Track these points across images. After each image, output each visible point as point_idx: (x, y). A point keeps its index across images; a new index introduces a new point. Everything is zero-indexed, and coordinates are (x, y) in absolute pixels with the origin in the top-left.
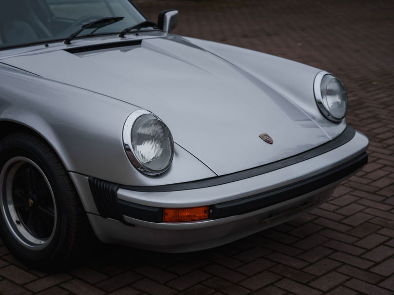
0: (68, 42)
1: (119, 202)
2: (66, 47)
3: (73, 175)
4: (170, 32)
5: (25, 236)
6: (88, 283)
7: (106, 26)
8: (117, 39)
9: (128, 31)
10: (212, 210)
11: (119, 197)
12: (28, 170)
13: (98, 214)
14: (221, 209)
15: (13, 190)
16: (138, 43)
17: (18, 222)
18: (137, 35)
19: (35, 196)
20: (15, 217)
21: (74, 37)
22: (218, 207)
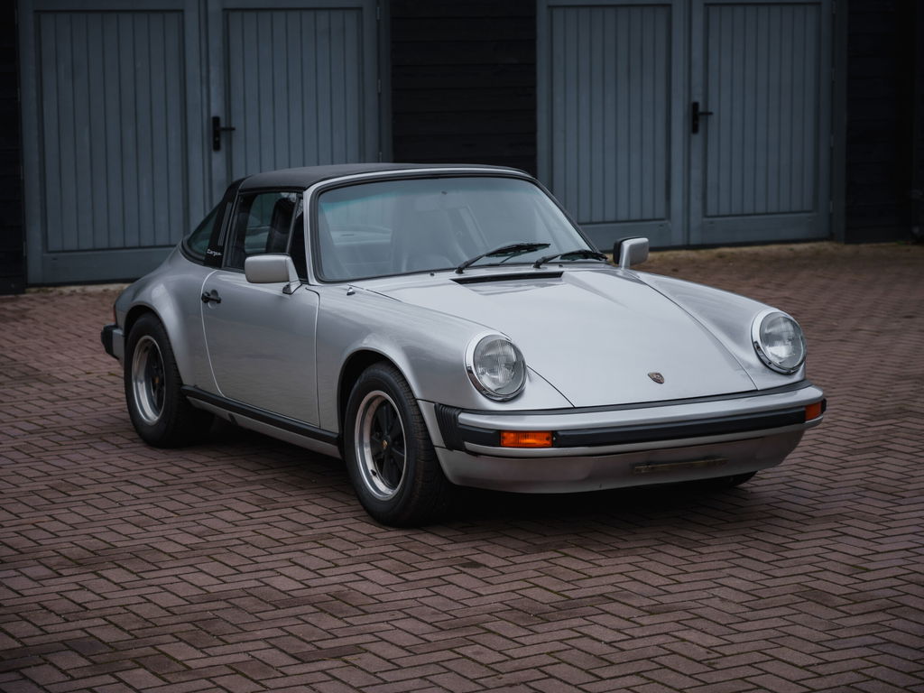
0: (460, 271)
1: (460, 426)
2: (457, 276)
3: (420, 402)
4: (626, 267)
5: (380, 488)
6: (440, 536)
7: (523, 255)
8: (531, 270)
9: (546, 261)
10: (555, 437)
11: (460, 421)
12: (385, 408)
13: (444, 446)
14: (564, 436)
15: (371, 435)
16: (559, 275)
17: (374, 474)
18: (560, 266)
19: (389, 437)
20: (371, 466)
21: (468, 266)
22: (561, 433)
